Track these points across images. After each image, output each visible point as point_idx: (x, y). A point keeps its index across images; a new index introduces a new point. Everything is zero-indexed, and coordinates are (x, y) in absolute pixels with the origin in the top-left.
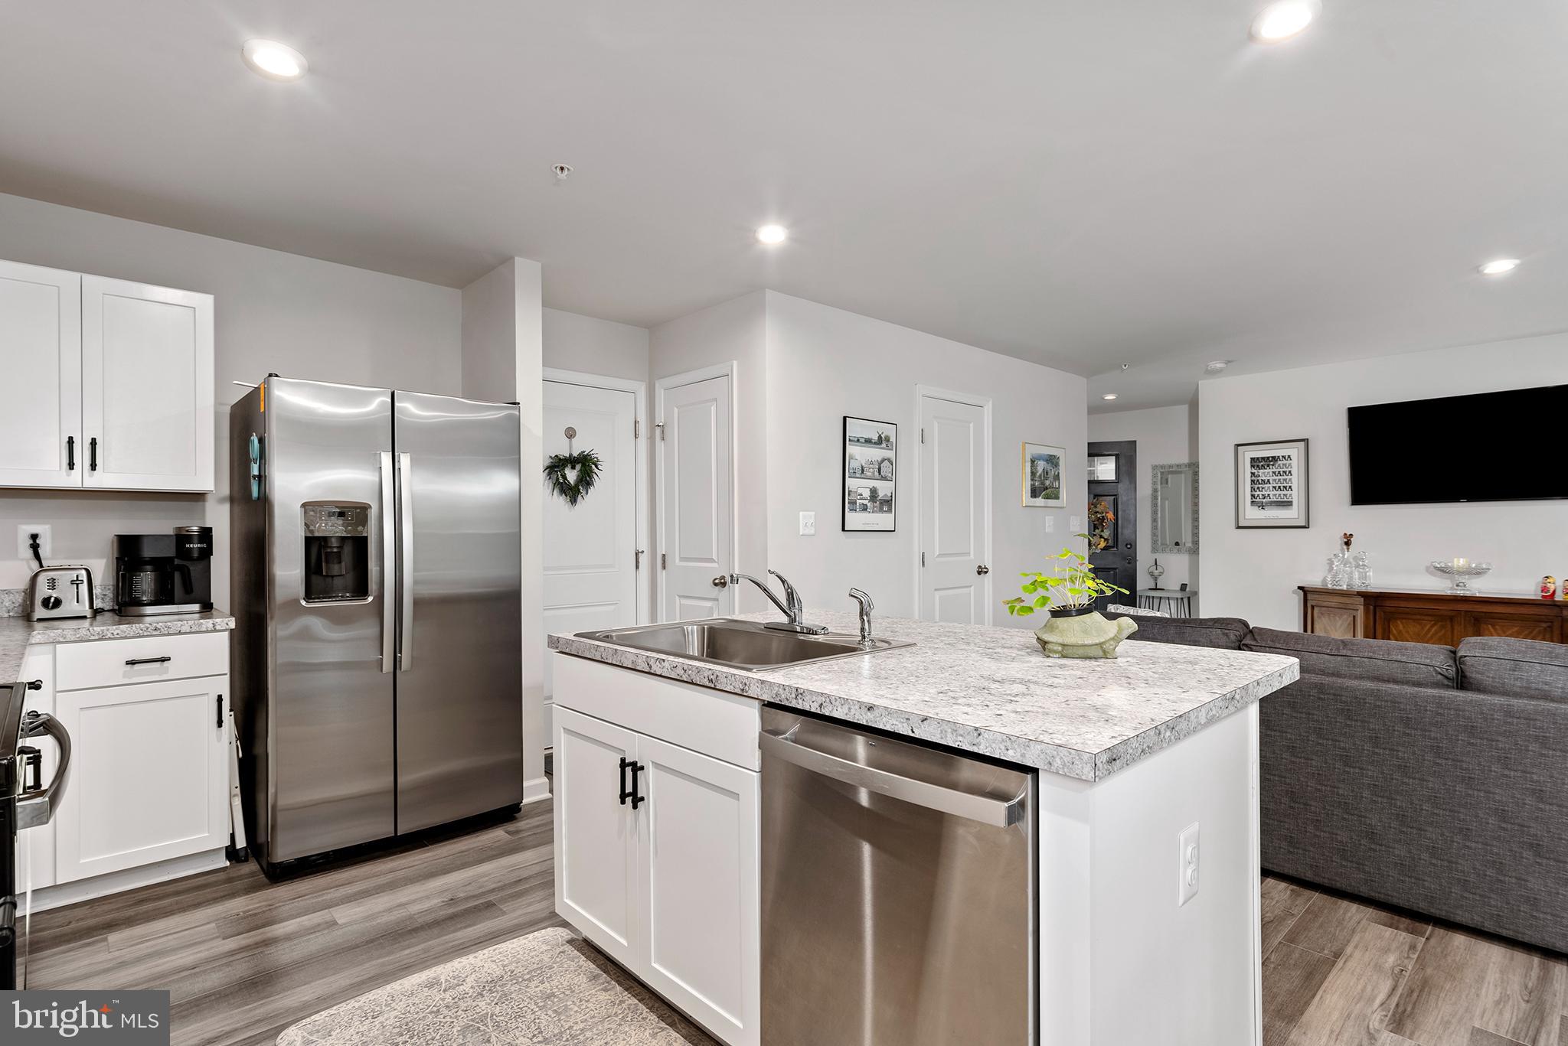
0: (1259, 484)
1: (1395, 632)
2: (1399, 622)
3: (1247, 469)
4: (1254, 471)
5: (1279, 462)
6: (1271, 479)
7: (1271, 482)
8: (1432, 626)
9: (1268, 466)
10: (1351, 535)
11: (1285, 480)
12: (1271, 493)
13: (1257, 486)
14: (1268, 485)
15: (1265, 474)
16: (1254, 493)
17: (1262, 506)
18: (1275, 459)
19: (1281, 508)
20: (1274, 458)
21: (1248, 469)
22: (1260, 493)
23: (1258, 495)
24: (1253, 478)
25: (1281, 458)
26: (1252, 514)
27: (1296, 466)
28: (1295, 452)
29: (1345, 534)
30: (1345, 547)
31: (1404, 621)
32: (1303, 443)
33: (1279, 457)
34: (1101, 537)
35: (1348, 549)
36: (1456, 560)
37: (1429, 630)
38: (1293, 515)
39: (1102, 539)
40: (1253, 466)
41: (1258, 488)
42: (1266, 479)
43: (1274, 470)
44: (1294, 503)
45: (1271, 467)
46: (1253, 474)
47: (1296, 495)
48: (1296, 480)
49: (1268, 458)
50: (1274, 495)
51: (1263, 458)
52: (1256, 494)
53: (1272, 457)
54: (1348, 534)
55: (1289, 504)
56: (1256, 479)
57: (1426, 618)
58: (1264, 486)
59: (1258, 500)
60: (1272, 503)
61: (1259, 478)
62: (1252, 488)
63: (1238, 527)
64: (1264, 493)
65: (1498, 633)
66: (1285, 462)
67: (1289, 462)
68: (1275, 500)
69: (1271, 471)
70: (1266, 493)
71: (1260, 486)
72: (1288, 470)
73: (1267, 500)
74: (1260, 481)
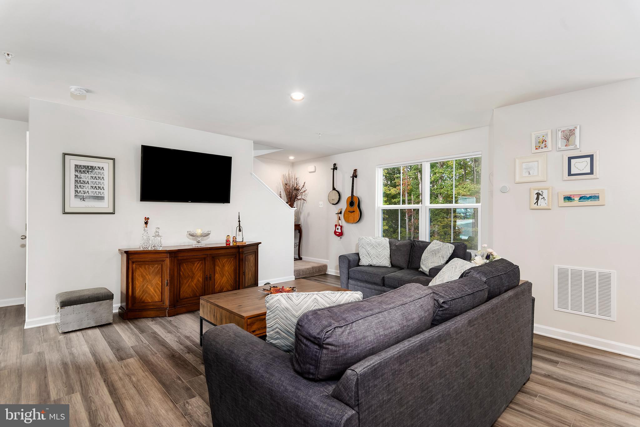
0: (81, 183)
1: (183, 270)
2: (184, 264)
3: (71, 174)
4: (77, 174)
5: (96, 171)
6: (90, 181)
7: (90, 183)
8: (198, 264)
9: (88, 172)
10: (148, 218)
11: (99, 183)
12: (90, 191)
13: (79, 185)
14: (87, 185)
15: (85, 177)
16: (77, 189)
17: (83, 199)
19: (97, 200)
20: (92, 167)
22: (82, 190)
23: (80, 191)
24: (77, 179)
25: (97, 168)
26: (74, 204)
27: (107, 174)
28: (106, 165)
29: (146, 218)
30: (145, 225)
31: (186, 263)
32: (112, 160)
33: (96, 167)
35: (147, 226)
36: (197, 230)
38: (105, 205)
40: (76, 171)
41: (80, 186)
42: (86, 180)
43: (92, 175)
44: (105, 198)
45: (90, 173)
46: (76, 176)
47: (107, 193)
48: (107, 183)
49: (88, 166)
50: (92, 192)
51: (84, 166)
52: (79, 190)
53: (91, 166)
55: (101, 198)
56: (79, 180)
57: (195, 260)
58: (84, 185)
59: (80, 194)
60: (90, 197)
61: (81, 179)
62: (75, 185)
63: (65, 213)
64: (84, 190)
65: (220, 263)
66: (99, 171)
67: (102, 171)
68: (92, 195)
69: (90, 175)
70: (86, 190)
71: (82, 185)
72: (101, 176)
73: (87, 195)
74: (82, 182)
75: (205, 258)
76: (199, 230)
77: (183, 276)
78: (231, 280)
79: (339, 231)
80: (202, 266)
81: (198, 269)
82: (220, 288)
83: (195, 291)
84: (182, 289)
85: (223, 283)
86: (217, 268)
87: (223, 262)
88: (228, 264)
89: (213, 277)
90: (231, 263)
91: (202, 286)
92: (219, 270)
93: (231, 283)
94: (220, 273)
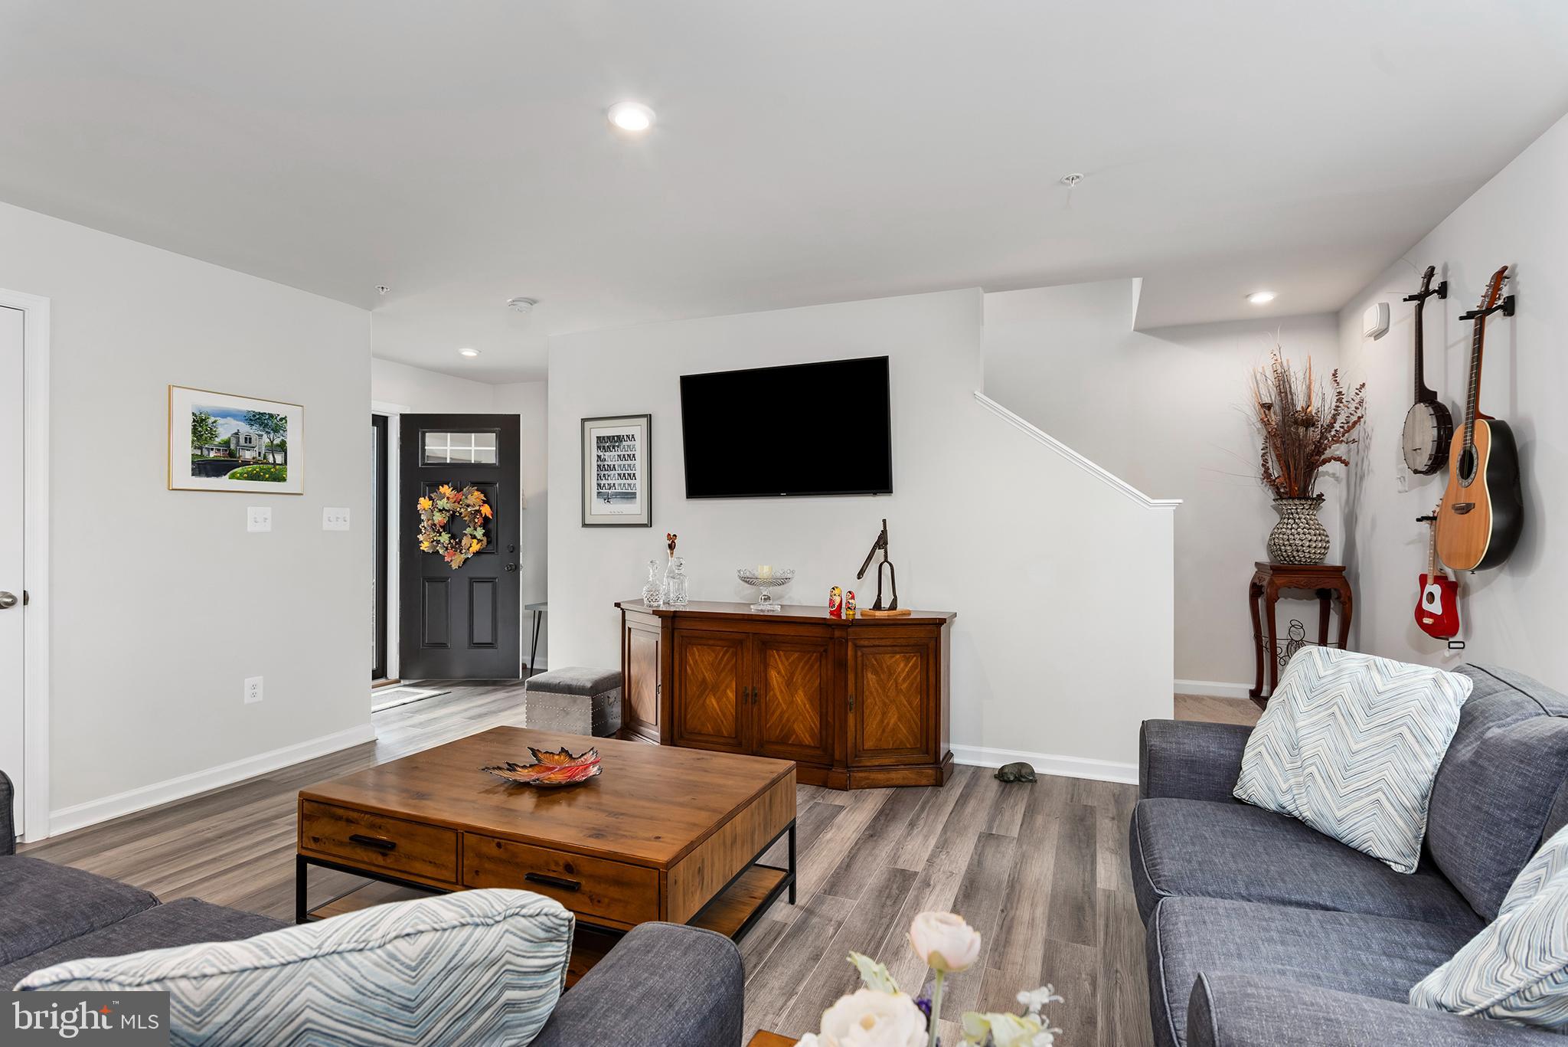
0: (605, 470)
1: (691, 662)
2: (695, 649)
3: (593, 451)
4: (600, 453)
5: (624, 443)
6: (616, 464)
7: (616, 468)
8: (724, 655)
9: (614, 448)
10: (675, 535)
11: (629, 466)
12: (617, 482)
13: (603, 473)
14: (614, 472)
15: (611, 457)
16: (600, 482)
17: (607, 499)
18: (620, 439)
19: (625, 501)
20: (618, 437)
21: (595, 452)
22: (606, 482)
23: (604, 485)
24: (599, 463)
25: (625, 437)
26: (599, 510)
27: (639, 447)
28: (638, 429)
29: (669, 535)
30: (669, 551)
31: (699, 647)
32: (646, 418)
33: (623, 436)
34: (474, 537)
35: (672, 553)
36: (759, 567)
37: (722, 658)
38: (634, 510)
39: (475, 541)
40: (599, 448)
41: (604, 475)
42: (612, 463)
43: (619, 453)
44: (638, 495)
45: (616, 448)
46: (599, 457)
48: (640, 466)
49: (614, 437)
50: (619, 485)
51: (608, 437)
52: (602, 482)
53: (617, 436)
54: (672, 535)
55: (632, 496)
56: (602, 464)
57: (720, 643)
58: (609, 473)
59: (604, 491)
60: (617, 495)
61: (606, 463)
62: (598, 475)
63: (585, 525)
64: (610, 482)
65: (781, 661)
66: (629, 443)
67: (633, 443)
68: (620, 491)
69: (616, 453)
70: (612, 482)
71: (606, 473)
72: (632, 453)
73: (613, 490)
74: (606, 466)
75: (741, 642)
76: (765, 567)
77: (692, 678)
78: (811, 717)
79: (1436, 608)
80: (734, 660)
81: (725, 666)
82: (782, 730)
83: (719, 720)
84: (690, 708)
85: (788, 720)
86: (773, 674)
87: (790, 661)
88: (803, 668)
89: (764, 697)
90: (812, 666)
91: (734, 714)
92: (777, 680)
93: (813, 729)
94: (781, 690)
